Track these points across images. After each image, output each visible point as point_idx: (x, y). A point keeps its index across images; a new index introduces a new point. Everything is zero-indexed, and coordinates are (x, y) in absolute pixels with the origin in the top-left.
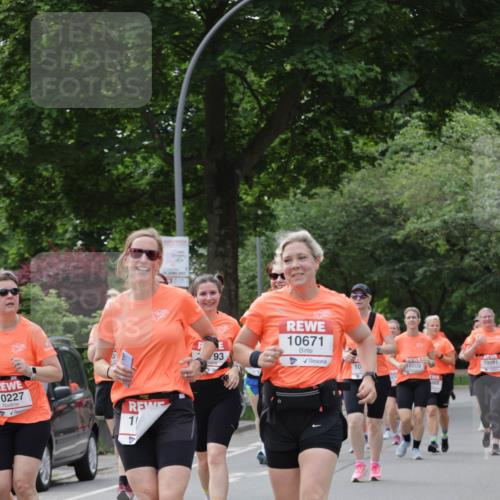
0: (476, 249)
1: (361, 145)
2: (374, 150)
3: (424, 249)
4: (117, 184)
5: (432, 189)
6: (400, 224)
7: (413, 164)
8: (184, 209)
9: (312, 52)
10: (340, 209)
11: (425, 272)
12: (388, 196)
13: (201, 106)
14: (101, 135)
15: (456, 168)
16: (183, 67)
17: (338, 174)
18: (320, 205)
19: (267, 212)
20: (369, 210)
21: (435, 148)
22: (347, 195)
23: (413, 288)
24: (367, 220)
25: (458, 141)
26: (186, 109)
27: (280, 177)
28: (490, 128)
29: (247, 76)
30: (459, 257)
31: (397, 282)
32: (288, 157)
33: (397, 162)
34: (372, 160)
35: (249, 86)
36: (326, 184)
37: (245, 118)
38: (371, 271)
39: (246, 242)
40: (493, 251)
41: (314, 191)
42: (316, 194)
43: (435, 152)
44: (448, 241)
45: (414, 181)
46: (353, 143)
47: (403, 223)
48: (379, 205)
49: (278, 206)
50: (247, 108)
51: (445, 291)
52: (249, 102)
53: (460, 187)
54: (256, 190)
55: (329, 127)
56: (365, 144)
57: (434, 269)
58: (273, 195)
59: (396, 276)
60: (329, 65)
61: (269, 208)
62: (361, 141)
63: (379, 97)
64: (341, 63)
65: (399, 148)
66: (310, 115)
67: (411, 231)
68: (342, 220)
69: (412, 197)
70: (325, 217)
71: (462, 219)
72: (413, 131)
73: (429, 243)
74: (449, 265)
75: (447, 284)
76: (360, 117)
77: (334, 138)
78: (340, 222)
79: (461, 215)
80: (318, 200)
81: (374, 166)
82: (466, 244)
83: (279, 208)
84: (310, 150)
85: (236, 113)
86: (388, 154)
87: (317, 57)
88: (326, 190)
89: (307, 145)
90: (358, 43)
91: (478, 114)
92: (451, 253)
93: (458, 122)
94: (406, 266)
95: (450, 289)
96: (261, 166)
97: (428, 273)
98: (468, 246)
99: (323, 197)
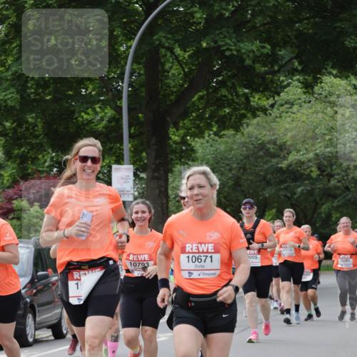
0: (339, 174)
1: (257, 100)
2: (266, 103)
3: (302, 175)
4: (82, 127)
5: (307, 131)
6: (284, 156)
7: (294, 113)
8: (130, 145)
9: (221, 33)
10: (241, 146)
11: (303, 190)
12: (276, 136)
13: (142, 72)
14: (70, 93)
15: (325, 116)
16: (129, 44)
17: (240, 121)
18: (227, 142)
19: (189, 148)
20: (262, 146)
21: (310, 102)
22: (247, 136)
23: (294, 202)
24: (261, 153)
25: (326, 97)
26: (131, 74)
27: (198, 122)
28: (349, 88)
29: (175, 50)
30: (327, 180)
31: (283, 197)
32: (204, 109)
33: (282, 112)
34: (264, 110)
35: (177, 58)
36: (232, 127)
37: (173, 80)
38: (264, 189)
39: (173, 169)
40: (351, 175)
41: (223, 132)
42: (224, 135)
43: (310, 105)
44: (319, 169)
45: (294, 125)
46: (251, 99)
47: (286, 155)
48: (269, 142)
49: (197, 144)
50: (174, 74)
51: (317, 204)
52: (177, 69)
53: (327, 130)
54: (182, 132)
55: (234, 87)
56: (259, 99)
57: (309, 188)
58: (194, 135)
59: (282, 193)
60: (234, 43)
61: (190, 145)
62: (257, 97)
63: (269, 66)
64: (243, 41)
65: (284, 102)
66: (220, 78)
67: (292, 161)
68: (243, 153)
69: (293, 137)
70: (231, 151)
71: (329, 152)
72: (294, 90)
73: (305, 170)
74: (320, 185)
75: (318, 199)
76: (256, 80)
77: (237, 95)
78: (242, 155)
79: (328, 150)
80: (226, 139)
81: (266, 115)
82: (331, 170)
83: (198, 145)
84: (220, 103)
85: (167, 77)
86: (276, 106)
87: (225, 37)
88: (231, 132)
89: (218, 100)
90: (254, 27)
91: (340, 78)
92: (321, 177)
93: (327, 83)
94: (289, 186)
95: (320, 202)
96: (185, 115)
97: (305, 191)
98: (333, 172)
99: (229, 137)
